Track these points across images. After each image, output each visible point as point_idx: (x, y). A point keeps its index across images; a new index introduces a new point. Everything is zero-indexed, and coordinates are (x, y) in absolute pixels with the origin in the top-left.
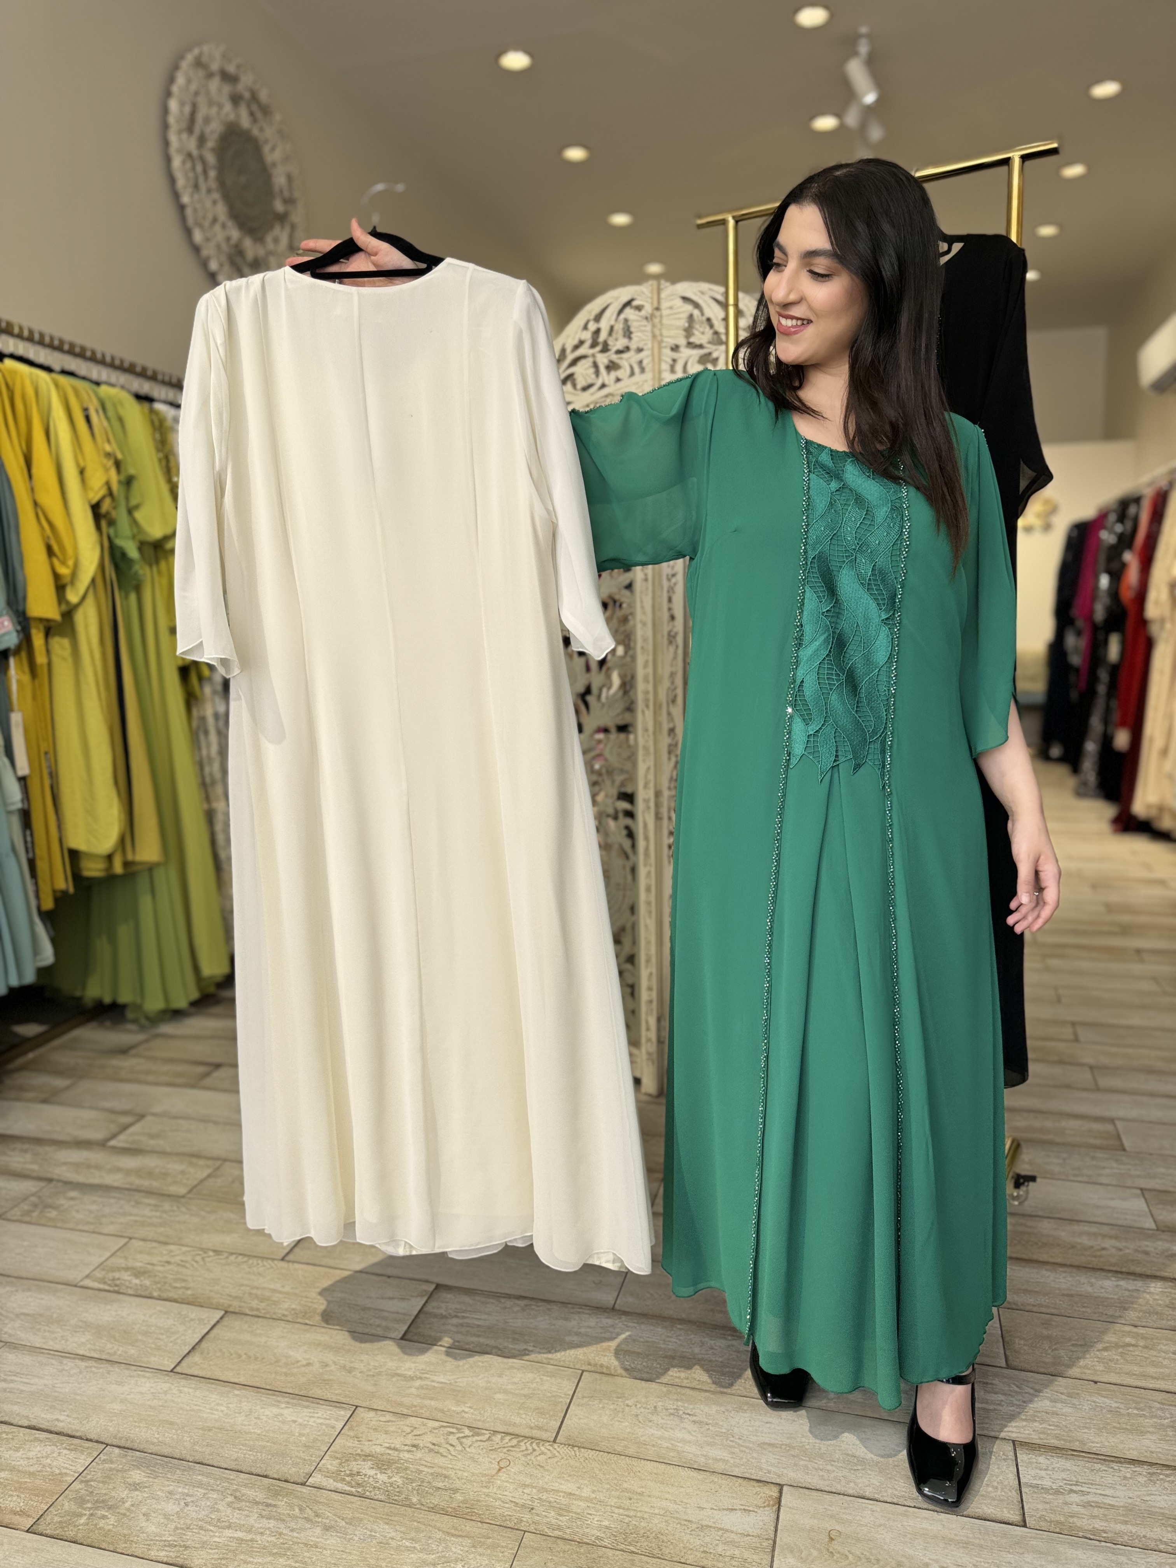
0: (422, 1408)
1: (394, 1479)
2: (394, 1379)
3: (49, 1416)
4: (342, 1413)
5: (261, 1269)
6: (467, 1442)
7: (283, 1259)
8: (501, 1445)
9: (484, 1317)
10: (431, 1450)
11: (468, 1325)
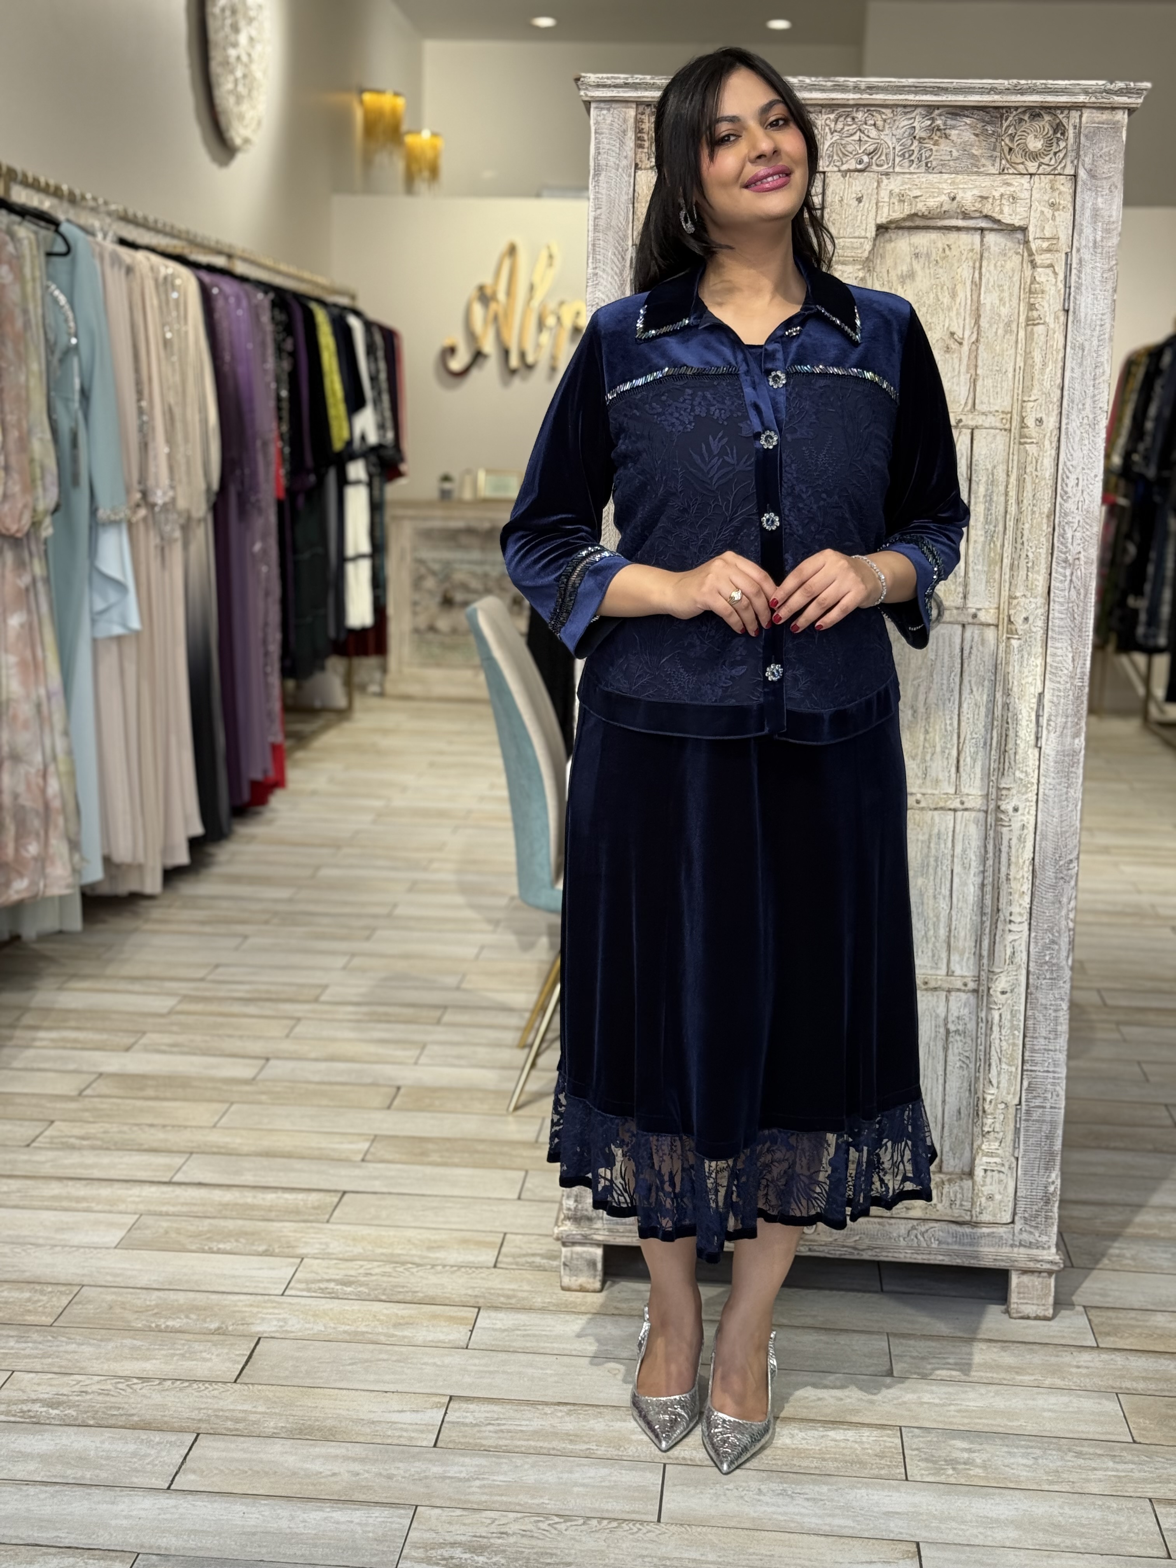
0: (494, 1502)
1: (494, 1560)
2: (448, 1481)
3: (44, 1535)
4: (402, 1511)
5: (216, 1393)
6: (563, 1527)
7: (235, 1382)
8: (599, 1527)
9: (524, 1423)
10: (523, 1536)
11: (509, 1431)
